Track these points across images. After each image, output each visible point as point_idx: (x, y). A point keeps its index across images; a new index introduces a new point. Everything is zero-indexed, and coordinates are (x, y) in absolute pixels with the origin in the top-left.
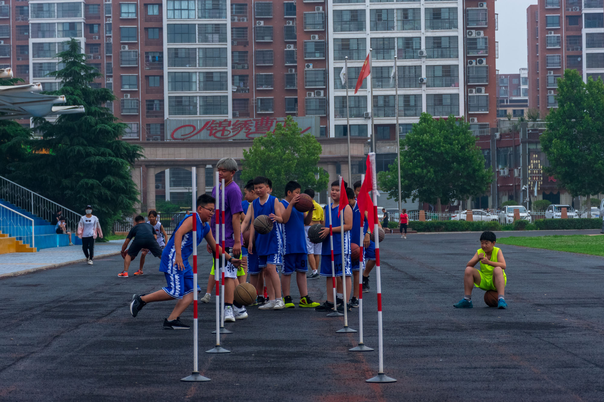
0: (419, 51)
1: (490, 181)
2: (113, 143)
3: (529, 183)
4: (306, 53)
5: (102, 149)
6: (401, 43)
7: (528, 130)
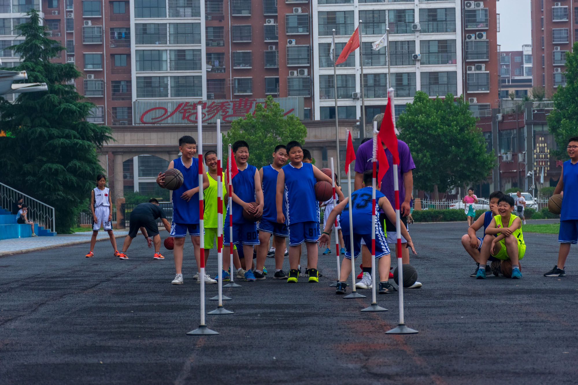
0: (412, 24)
1: (492, 166)
2: (79, 124)
3: (535, 169)
4: (288, 28)
5: (67, 131)
6: (392, 16)
7: (534, 111)
